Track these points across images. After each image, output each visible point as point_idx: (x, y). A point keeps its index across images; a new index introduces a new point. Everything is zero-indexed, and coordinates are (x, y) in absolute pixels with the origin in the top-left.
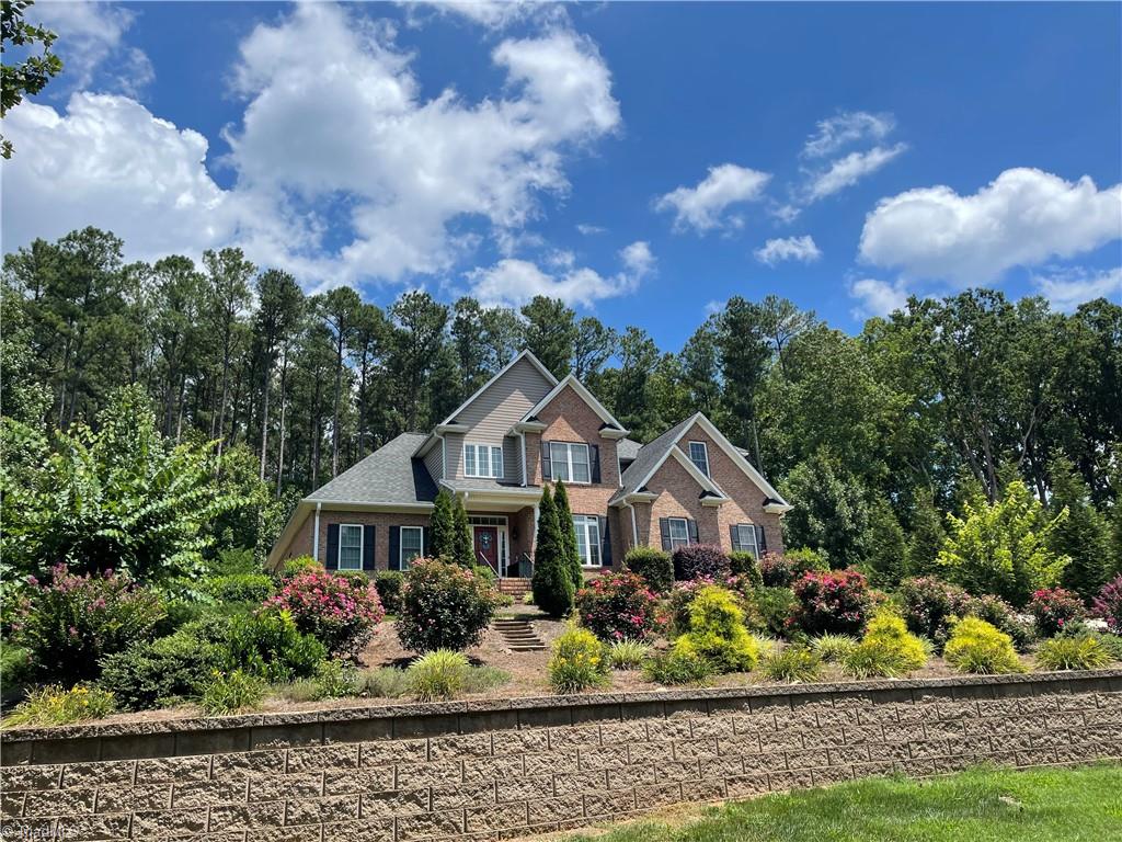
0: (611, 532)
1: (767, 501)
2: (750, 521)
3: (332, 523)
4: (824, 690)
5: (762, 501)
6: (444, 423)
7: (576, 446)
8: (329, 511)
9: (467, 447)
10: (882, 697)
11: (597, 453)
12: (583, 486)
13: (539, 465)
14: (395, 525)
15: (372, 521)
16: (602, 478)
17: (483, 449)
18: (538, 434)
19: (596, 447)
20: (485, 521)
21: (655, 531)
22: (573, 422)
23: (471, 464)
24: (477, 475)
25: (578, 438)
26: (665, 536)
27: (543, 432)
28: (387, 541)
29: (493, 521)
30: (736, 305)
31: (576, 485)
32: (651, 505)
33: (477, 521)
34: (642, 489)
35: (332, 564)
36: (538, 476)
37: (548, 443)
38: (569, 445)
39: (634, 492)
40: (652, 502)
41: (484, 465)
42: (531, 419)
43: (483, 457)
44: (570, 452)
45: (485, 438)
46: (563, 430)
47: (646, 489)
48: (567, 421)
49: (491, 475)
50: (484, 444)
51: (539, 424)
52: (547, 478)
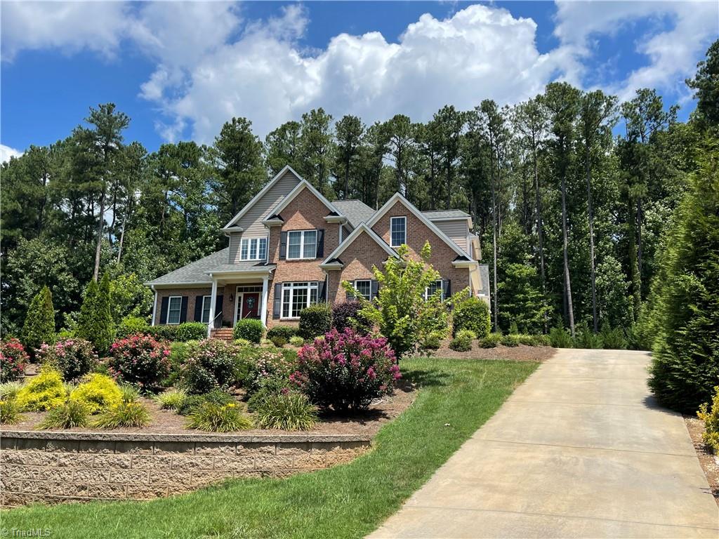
1: (457, 259)
2: (440, 277)
3: (165, 296)
6: (226, 227)
7: (308, 232)
8: (160, 289)
9: (243, 241)
11: (323, 234)
12: (309, 261)
13: (278, 249)
14: (200, 295)
15: (187, 294)
16: (324, 253)
17: (254, 241)
18: (279, 228)
19: (323, 231)
20: (252, 289)
21: (342, 291)
22: (307, 216)
23: (245, 252)
24: (240, 260)
25: (309, 226)
27: (283, 225)
28: (194, 306)
31: (304, 261)
32: (341, 271)
33: (246, 290)
34: (332, 261)
35: (163, 321)
36: (277, 257)
37: (286, 232)
38: (303, 232)
39: (323, 264)
40: (342, 269)
41: (254, 252)
42: (273, 217)
43: (254, 247)
44: (302, 238)
45: (256, 233)
46: (298, 222)
47: (338, 260)
48: (302, 214)
49: (257, 258)
50: (254, 238)
51: (277, 220)
52: (282, 257)
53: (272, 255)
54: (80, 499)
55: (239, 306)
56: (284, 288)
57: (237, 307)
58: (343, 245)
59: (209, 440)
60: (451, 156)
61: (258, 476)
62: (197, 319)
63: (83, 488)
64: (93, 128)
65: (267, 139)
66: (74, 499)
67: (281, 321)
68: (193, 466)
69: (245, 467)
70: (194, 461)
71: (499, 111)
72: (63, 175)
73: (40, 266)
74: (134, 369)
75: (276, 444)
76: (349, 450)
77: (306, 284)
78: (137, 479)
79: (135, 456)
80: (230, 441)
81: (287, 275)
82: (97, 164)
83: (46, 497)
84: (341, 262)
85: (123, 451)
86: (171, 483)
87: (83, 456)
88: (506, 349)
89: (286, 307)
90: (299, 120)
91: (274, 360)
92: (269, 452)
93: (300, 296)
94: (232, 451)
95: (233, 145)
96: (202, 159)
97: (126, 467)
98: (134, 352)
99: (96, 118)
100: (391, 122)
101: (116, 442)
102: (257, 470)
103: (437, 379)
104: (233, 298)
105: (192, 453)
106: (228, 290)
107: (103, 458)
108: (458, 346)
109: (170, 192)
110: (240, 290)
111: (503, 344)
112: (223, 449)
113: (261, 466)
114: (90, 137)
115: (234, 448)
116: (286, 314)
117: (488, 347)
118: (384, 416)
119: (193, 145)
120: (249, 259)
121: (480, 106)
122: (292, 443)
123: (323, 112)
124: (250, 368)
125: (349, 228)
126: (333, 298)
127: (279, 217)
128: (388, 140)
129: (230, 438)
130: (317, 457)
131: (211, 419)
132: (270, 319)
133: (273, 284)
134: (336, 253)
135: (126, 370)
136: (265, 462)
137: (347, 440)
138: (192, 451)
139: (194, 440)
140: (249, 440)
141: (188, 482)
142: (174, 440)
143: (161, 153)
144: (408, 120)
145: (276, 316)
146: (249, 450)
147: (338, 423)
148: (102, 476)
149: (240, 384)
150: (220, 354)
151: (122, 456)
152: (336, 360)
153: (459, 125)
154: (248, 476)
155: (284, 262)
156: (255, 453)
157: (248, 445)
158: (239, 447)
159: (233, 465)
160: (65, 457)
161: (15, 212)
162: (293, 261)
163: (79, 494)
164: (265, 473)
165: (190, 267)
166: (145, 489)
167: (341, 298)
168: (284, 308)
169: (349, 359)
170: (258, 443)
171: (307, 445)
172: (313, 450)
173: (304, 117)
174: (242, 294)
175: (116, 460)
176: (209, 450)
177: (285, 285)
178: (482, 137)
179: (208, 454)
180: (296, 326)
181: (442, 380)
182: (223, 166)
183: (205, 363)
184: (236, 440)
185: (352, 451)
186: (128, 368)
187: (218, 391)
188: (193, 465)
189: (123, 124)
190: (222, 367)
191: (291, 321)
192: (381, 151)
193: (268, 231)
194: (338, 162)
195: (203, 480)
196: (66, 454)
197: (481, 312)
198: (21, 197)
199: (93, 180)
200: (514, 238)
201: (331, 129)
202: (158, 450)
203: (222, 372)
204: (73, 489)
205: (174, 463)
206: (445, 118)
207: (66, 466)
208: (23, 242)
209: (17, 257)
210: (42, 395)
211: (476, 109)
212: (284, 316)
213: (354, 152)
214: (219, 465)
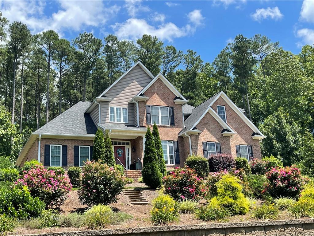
0: (179, 149)
1: (254, 134)
2: (245, 143)
3: (47, 144)
4: (280, 224)
5: (251, 133)
6: (100, 97)
7: (163, 108)
9: (111, 108)
10: (308, 227)
12: (166, 127)
13: (145, 117)
14: (77, 145)
15: (66, 143)
16: (175, 123)
17: (118, 109)
18: (145, 102)
19: (172, 108)
20: (119, 143)
21: (200, 148)
22: (162, 97)
23: (112, 116)
24: (116, 122)
25: (164, 104)
26: (205, 150)
27: (147, 101)
28: (73, 153)
29: (123, 144)
30: (240, 39)
31: (163, 127)
32: (199, 136)
33: (115, 143)
37: (149, 106)
38: (159, 107)
39: (191, 130)
40: (199, 134)
41: (118, 117)
43: (119, 113)
44: (160, 111)
45: (119, 104)
46: (157, 100)
47: (196, 128)
48: (158, 96)
49: (122, 122)
50: (119, 107)
52: (149, 123)
53: (141, 121)
127: (144, 95)
155: (150, 126)
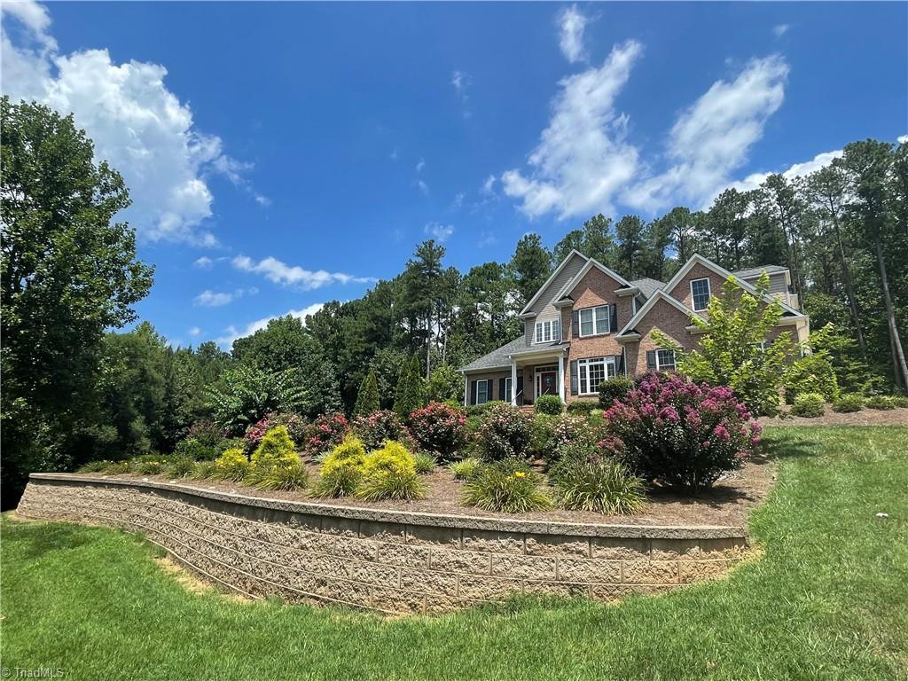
3: (473, 380)
6: (522, 314)
7: (599, 309)
8: (469, 375)
9: (537, 325)
11: (615, 308)
12: (603, 336)
13: (570, 328)
14: (503, 377)
15: (491, 377)
16: (618, 326)
17: (547, 324)
18: (571, 307)
19: (615, 305)
20: (549, 369)
21: (641, 362)
22: (598, 292)
25: (600, 301)
26: (651, 364)
27: (573, 304)
28: (498, 388)
29: (553, 369)
31: (598, 336)
32: (639, 342)
33: (544, 369)
34: (628, 332)
35: (473, 403)
36: (570, 335)
37: (577, 311)
38: (594, 309)
39: (619, 335)
40: (640, 339)
41: (547, 334)
42: (563, 298)
43: (547, 329)
44: (594, 314)
45: (549, 316)
46: (589, 299)
47: (634, 331)
48: (593, 291)
49: (552, 340)
50: (547, 321)
51: (568, 300)
52: (576, 335)
53: (565, 335)
54: (317, 599)
55: (538, 385)
56: (579, 365)
57: (537, 386)
58: (637, 316)
59: (481, 526)
60: (738, 238)
61: (565, 592)
62: (502, 397)
63: (323, 583)
64: (420, 260)
65: (556, 249)
66: (311, 597)
67: (580, 397)
68: (461, 567)
69: (541, 575)
70: (461, 559)
71: (789, 183)
72: (401, 299)
73: (389, 369)
74: (431, 437)
75: (590, 539)
76: (715, 553)
77: (602, 360)
78: (385, 578)
79: (382, 543)
80: (514, 530)
81: (582, 352)
82: (423, 287)
83: (286, 589)
84: (637, 333)
85: (368, 535)
86: (429, 590)
87: (326, 537)
88: (877, 414)
89: (583, 383)
90: (582, 228)
91: (576, 425)
92: (579, 552)
93: (597, 371)
94: (519, 546)
95: (527, 257)
96: (503, 274)
97: (371, 559)
98: (431, 421)
99: (421, 253)
100: (670, 215)
101: (360, 521)
102: (561, 581)
103: (797, 448)
104: (531, 378)
105: (458, 545)
106: (526, 372)
107: (345, 543)
108: (804, 411)
109: (479, 304)
110: (538, 370)
111: (869, 406)
112: (504, 542)
113: (568, 575)
114: (418, 267)
115: (521, 542)
116: (584, 390)
117: (848, 412)
118: (743, 495)
119: (494, 264)
120: (543, 341)
121: (766, 182)
122: (618, 539)
123: (603, 217)
124: (548, 434)
125: (642, 300)
126: (633, 370)
127: (569, 297)
128: (668, 232)
129: (513, 525)
130: (663, 565)
131: (494, 494)
132: (569, 395)
133: (569, 361)
134: (631, 324)
135: (423, 438)
136: (573, 568)
137: (710, 536)
138: (458, 542)
139: (460, 525)
140: (544, 530)
141: (455, 593)
142: (431, 523)
143: (471, 275)
144: (687, 211)
145: (574, 393)
146: (546, 547)
147: (677, 505)
148: (344, 568)
149: (540, 454)
150: (515, 419)
151: (368, 541)
152: (664, 416)
153: (744, 204)
154: (547, 591)
155: (577, 339)
156: (555, 552)
157: (544, 538)
158: (529, 541)
159: (521, 570)
160: (307, 537)
161: (372, 330)
162: (586, 338)
163: (318, 591)
164: (574, 588)
165: (493, 354)
166: (395, 596)
167: (641, 367)
168: (582, 385)
169: (683, 414)
170: (559, 535)
171: (643, 543)
172: (654, 551)
173: (586, 224)
174: (540, 374)
175: (360, 547)
176: (482, 542)
177: (581, 362)
178: (771, 212)
179: (481, 549)
180: (596, 400)
181: (805, 449)
182: (519, 276)
183: (498, 429)
184: (524, 530)
185: (721, 554)
186: (426, 436)
187: (511, 459)
188: (461, 565)
189: (440, 254)
190: (517, 433)
191: (589, 396)
192: (662, 244)
193: (559, 312)
194: (621, 258)
195: (475, 591)
196: (308, 533)
197: (824, 372)
198: (375, 319)
199: (421, 299)
200: (823, 310)
201: (612, 231)
202: (411, 537)
203: (518, 440)
204: (312, 582)
205: (433, 560)
206: (727, 202)
207: (307, 549)
208: (378, 353)
209: (374, 362)
210: (345, 462)
211: (762, 185)
212: (582, 392)
213: (636, 247)
214: (499, 568)
